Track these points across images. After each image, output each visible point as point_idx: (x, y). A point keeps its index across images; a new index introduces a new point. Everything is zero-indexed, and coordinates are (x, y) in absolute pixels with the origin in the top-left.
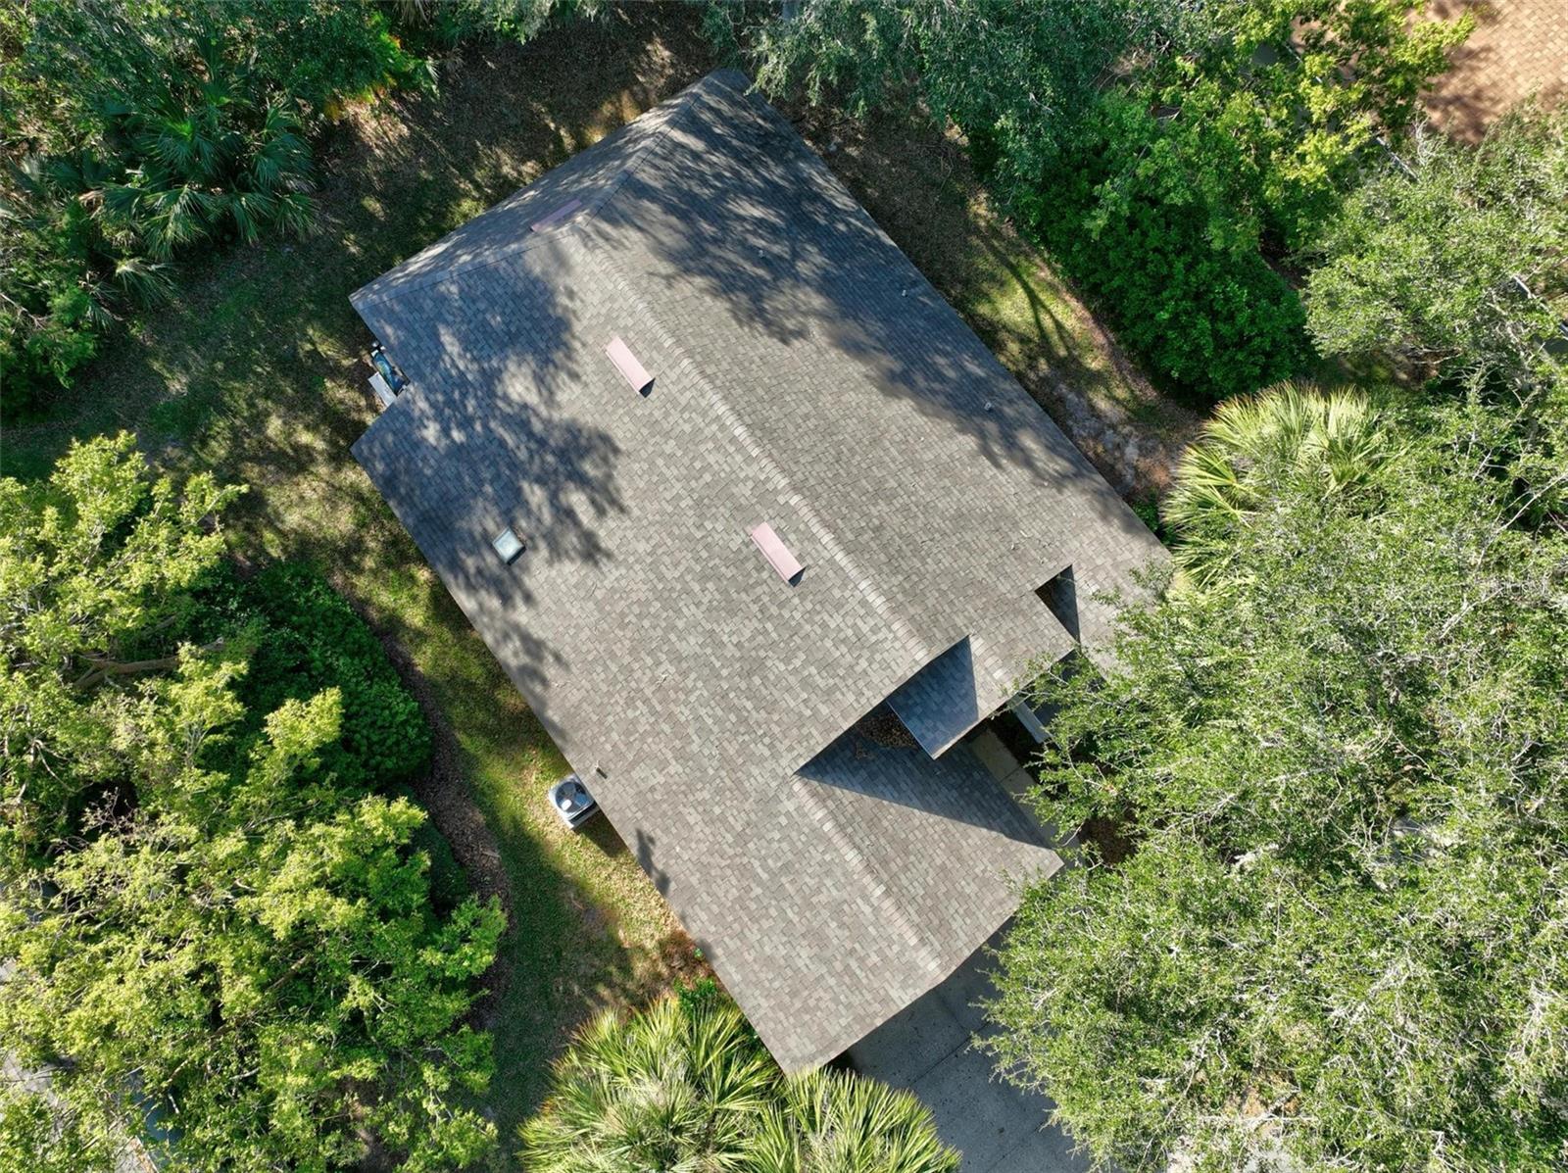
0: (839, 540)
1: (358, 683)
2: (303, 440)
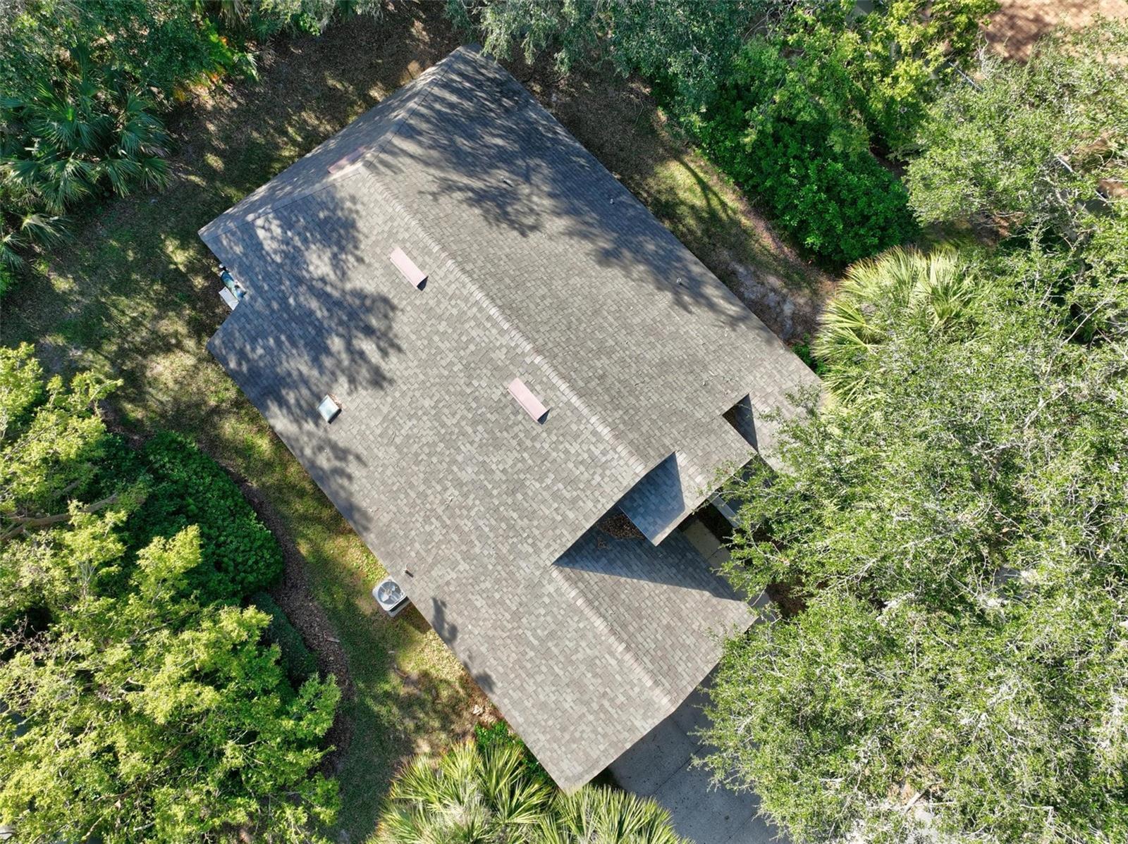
0: (573, 387)
1: (224, 520)
2: (173, 341)
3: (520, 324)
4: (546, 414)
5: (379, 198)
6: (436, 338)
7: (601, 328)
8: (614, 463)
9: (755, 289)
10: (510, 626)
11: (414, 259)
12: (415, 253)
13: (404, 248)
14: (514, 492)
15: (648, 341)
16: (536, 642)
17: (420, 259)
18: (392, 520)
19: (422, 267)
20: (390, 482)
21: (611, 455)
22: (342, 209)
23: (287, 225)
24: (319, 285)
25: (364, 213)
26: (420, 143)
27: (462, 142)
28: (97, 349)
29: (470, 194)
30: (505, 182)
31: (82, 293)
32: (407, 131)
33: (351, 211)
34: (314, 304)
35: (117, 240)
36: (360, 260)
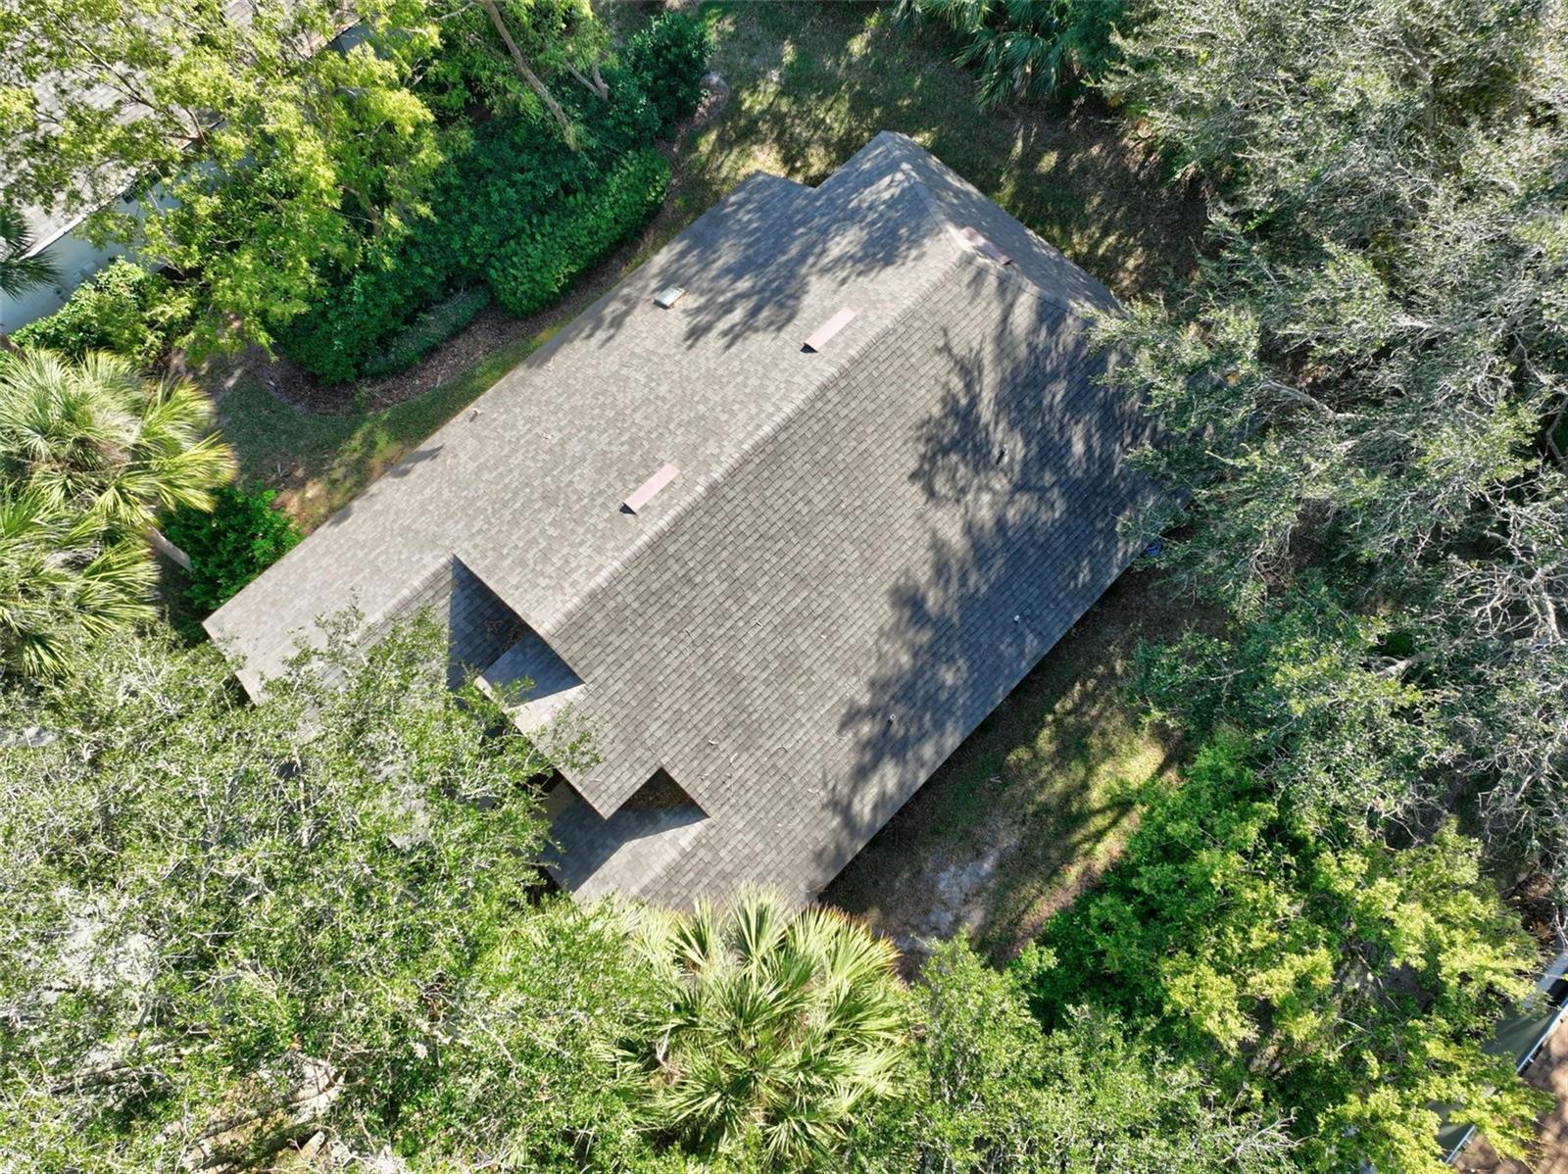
2: (798, 164)
3: (752, 466)
4: (632, 512)
5: (922, 280)
6: (740, 379)
7: (776, 587)
8: (560, 597)
9: (955, 889)
10: (396, 526)
11: (841, 332)
12: (849, 332)
13: (856, 320)
14: (544, 498)
15: (770, 658)
16: (372, 556)
17: (841, 339)
18: (535, 387)
19: (831, 343)
20: (579, 375)
21: (569, 590)
22: (909, 249)
23: (892, 203)
24: (817, 250)
25: (903, 270)
26: (1034, 331)
27: (1058, 391)
29: (964, 402)
30: (1002, 454)
32: (1050, 314)
33: (906, 257)
34: (794, 250)
36: (843, 281)
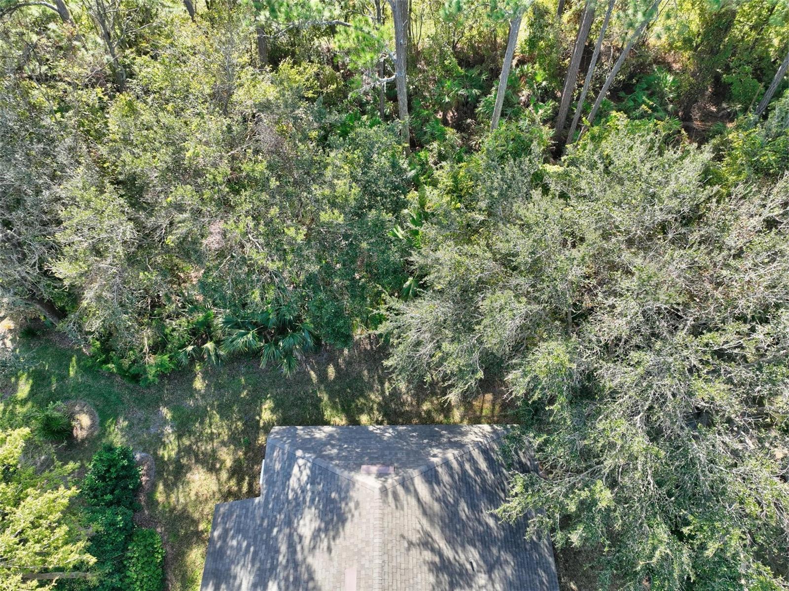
5: (372, 521)
13: (359, 572)
22: (347, 504)
23: (312, 480)
24: (296, 538)
25: (356, 520)
26: (432, 491)
27: (464, 509)
28: (179, 437)
29: (437, 559)
30: (471, 563)
31: (203, 396)
32: (431, 477)
33: (350, 511)
34: (283, 548)
35: (246, 380)
36: (329, 549)
